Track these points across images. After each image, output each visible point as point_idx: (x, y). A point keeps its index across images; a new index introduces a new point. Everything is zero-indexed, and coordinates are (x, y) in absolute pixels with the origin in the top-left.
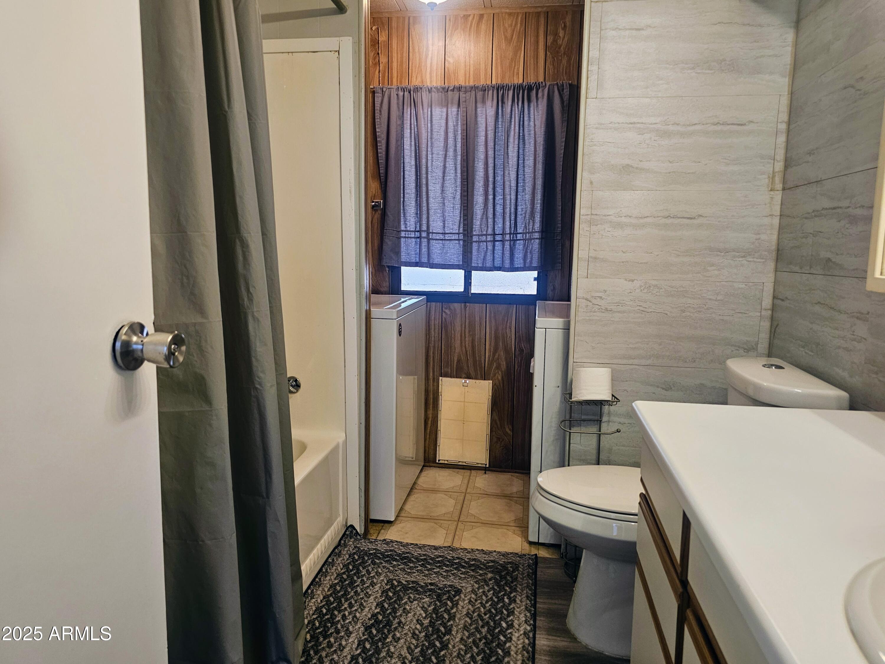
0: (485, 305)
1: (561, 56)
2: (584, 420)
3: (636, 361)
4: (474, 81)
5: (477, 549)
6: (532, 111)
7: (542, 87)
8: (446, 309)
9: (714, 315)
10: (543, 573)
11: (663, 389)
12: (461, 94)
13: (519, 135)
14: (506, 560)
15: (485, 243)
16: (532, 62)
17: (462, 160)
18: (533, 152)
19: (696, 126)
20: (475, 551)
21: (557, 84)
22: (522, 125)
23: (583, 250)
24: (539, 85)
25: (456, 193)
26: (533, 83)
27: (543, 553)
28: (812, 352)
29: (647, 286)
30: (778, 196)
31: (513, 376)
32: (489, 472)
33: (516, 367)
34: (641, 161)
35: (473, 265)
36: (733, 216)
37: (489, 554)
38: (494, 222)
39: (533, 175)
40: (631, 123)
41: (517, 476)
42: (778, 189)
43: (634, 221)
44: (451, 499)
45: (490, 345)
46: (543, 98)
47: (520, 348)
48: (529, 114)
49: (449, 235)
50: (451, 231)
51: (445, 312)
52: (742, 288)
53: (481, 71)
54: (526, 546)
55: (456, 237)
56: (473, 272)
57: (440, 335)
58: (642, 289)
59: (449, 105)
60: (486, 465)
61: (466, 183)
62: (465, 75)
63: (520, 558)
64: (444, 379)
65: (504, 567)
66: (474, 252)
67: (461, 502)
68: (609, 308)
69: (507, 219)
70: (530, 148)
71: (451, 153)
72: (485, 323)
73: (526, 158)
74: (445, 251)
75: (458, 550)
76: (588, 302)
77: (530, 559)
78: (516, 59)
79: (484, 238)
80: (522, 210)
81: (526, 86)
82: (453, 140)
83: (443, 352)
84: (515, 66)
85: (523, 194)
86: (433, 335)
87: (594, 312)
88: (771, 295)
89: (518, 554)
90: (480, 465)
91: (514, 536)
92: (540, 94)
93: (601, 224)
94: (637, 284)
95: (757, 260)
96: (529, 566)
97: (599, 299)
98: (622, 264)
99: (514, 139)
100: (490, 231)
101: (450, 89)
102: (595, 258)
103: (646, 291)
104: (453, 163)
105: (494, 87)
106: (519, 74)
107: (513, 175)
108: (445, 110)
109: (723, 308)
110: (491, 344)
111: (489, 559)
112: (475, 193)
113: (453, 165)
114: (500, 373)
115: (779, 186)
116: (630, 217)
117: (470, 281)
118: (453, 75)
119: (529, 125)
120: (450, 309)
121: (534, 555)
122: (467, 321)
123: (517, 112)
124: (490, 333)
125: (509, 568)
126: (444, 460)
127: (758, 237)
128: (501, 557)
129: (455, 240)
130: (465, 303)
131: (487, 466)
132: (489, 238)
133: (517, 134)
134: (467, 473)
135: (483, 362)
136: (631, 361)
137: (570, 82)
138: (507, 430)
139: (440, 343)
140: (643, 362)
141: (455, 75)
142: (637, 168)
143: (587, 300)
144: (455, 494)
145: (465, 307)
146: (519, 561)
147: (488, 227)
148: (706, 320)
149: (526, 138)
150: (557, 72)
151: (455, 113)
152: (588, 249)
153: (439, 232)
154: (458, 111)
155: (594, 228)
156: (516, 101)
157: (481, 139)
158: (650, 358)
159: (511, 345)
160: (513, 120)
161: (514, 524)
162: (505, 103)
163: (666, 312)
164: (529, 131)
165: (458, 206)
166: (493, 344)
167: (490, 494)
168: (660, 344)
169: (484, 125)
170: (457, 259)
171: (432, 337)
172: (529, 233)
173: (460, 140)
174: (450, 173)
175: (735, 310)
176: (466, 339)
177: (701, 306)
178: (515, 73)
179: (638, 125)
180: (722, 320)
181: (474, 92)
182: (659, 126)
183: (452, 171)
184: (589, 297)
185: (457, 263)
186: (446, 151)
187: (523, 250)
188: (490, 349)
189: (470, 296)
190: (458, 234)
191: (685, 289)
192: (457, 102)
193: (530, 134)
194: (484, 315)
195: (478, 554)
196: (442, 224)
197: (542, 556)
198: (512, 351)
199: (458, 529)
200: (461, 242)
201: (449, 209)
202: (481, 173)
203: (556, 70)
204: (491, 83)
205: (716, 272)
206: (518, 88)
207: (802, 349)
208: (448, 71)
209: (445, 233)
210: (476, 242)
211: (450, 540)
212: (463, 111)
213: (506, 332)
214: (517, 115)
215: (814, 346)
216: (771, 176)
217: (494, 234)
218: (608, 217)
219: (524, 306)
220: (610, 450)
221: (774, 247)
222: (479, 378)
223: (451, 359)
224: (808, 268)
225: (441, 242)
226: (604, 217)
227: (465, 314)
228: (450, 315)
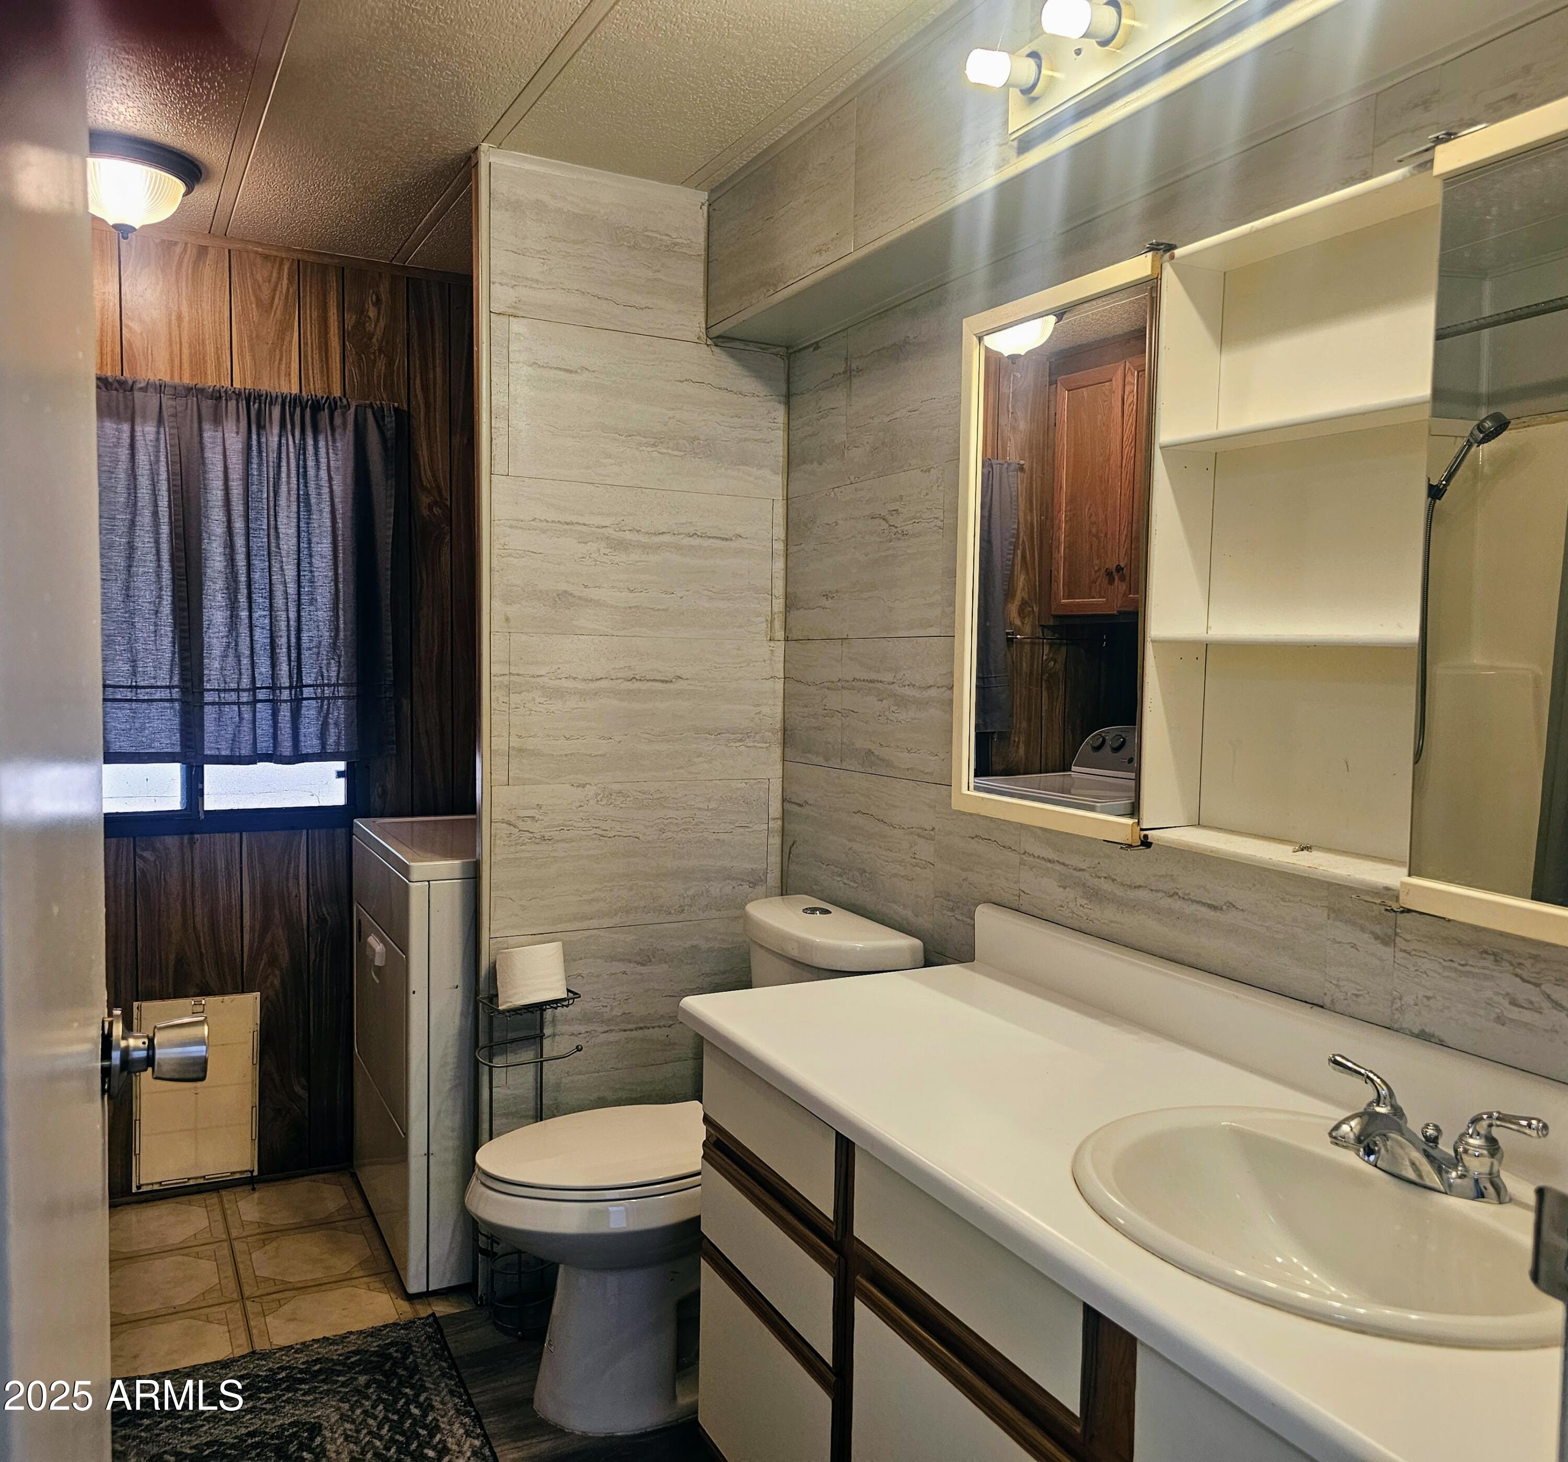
0: (237, 835)
1: (374, 353)
2: (513, 1041)
3: (595, 923)
4: (192, 376)
5: (313, 1340)
6: (322, 451)
7: (341, 407)
8: (144, 849)
9: (706, 834)
10: (459, 1344)
11: (638, 963)
12: (165, 399)
13: (298, 494)
14: (380, 1342)
15: (235, 708)
16: (316, 357)
17: (174, 534)
18: (329, 529)
19: (664, 536)
20: (312, 1345)
21: (371, 406)
22: (302, 474)
23: (498, 736)
24: (336, 403)
25: (160, 603)
26: (322, 397)
27: (441, 1309)
28: (855, 882)
29: (606, 794)
30: (779, 649)
31: (305, 976)
32: (261, 1185)
33: (312, 956)
34: (586, 586)
35: (207, 752)
36: (723, 678)
37: (342, 1342)
38: (253, 664)
39: (330, 574)
40: (568, 524)
41: (324, 1179)
42: (780, 638)
43: (580, 686)
44: (202, 1261)
45: (253, 917)
46: (345, 429)
47: (319, 917)
48: (316, 453)
49: (147, 690)
50: (153, 681)
51: (141, 857)
52: (741, 789)
53: (208, 358)
54: (404, 1306)
55: (165, 694)
56: (206, 767)
57: (132, 908)
58: (599, 798)
59: (138, 420)
60: (252, 1172)
61: (184, 583)
62: (172, 361)
63: (406, 1329)
64: (145, 1004)
65: (382, 1354)
66: (209, 725)
67: (229, 1259)
68: (547, 835)
69: (283, 658)
70: (322, 520)
71: (145, 518)
72: (238, 874)
73: (314, 540)
74: (137, 725)
75: (275, 1353)
76: (512, 827)
77: (426, 1325)
78: (282, 345)
79: (233, 697)
80: (311, 641)
81: (308, 400)
82: (150, 492)
83: (140, 945)
84: (281, 360)
85: (312, 608)
87: (523, 844)
88: (780, 797)
89: (399, 1325)
90: (237, 1176)
91: (374, 1293)
92: (338, 421)
93: (528, 691)
94: (591, 790)
95: (760, 745)
96: (429, 1338)
97: (529, 821)
98: (565, 758)
99: (289, 500)
100: (246, 682)
101: (139, 385)
102: (521, 750)
103: (603, 803)
104: (152, 540)
105: (239, 394)
106: (290, 375)
107: (290, 572)
108: (126, 427)
109: (718, 822)
110: (254, 914)
111: (347, 1350)
112: (206, 603)
113: (152, 545)
114: (277, 972)
115: (780, 634)
116: (574, 678)
117: (200, 786)
118: (142, 357)
119: (317, 476)
120: (154, 850)
121: (429, 1316)
122: (198, 872)
123: (291, 449)
124: (253, 894)
125: (395, 1355)
126: (152, 1184)
127: (758, 709)
128: (369, 1339)
129: (161, 700)
130: (192, 833)
131: (255, 1173)
132: (245, 697)
133: (294, 492)
134: (213, 1199)
135: (238, 956)
136: (586, 924)
137: (396, 404)
138: (297, 1089)
139: (132, 928)
140: (606, 922)
141: (146, 358)
142: (580, 598)
143: (509, 823)
144: (207, 1247)
145: (192, 843)
146: (407, 1335)
147: (240, 674)
148: (696, 843)
149: (313, 501)
150: (368, 380)
151: (151, 437)
152: (506, 734)
153: (122, 684)
154: (158, 433)
155: (515, 698)
156: (289, 427)
157: (216, 495)
158: (616, 914)
159: (300, 912)
160: (284, 464)
161: (361, 1273)
162: (264, 427)
163: (638, 835)
164: (319, 487)
165: (167, 630)
166: (259, 915)
167: (283, 1228)
168: (631, 889)
169: (220, 467)
170: (170, 741)
172: (329, 685)
173: (165, 494)
174: (145, 561)
175: (733, 823)
176: (197, 910)
177: (688, 820)
178: (283, 373)
179: (579, 528)
180: (718, 840)
181: (195, 399)
182: (610, 531)
183: (151, 557)
184: (512, 819)
185: (169, 750)
186: (134, 514)
187: (318, 720)
188: (252, 928)
189: (202, 816)
190: (170, 687)
191: (662, 795)
192: (155, 415)
193: (319, 494)
194: (237, 856)
195: (319, 1347)
196: (127, 667)
197: (442, 1314)
198: (302, 925)
199: (251, 1316)
200: (177, 705)
201: (145, 635)
202: (217, 564)
203: (365, 379)
204: (232, 385)
205: (706, 766)
206: (292, 403)
207: (839, 879)
208: (130, 344)
209: (137, 687)
210: (213, 704)
211: (242, 1339)
212: (170, 435)
213: (287, 887)
214: (292, 455)
215: (857, 873)
216: (769, 618)
217: (254, 689)
218: (538, 679)
219: (324, 831)
220: (558, 1087)
221: (779, 725)
222: (230, 989)
223: (160, 959)
224: (839, 761)
225: (126, 705)
226: (533, 680)
227: (192, 858)
228: (155, 862)
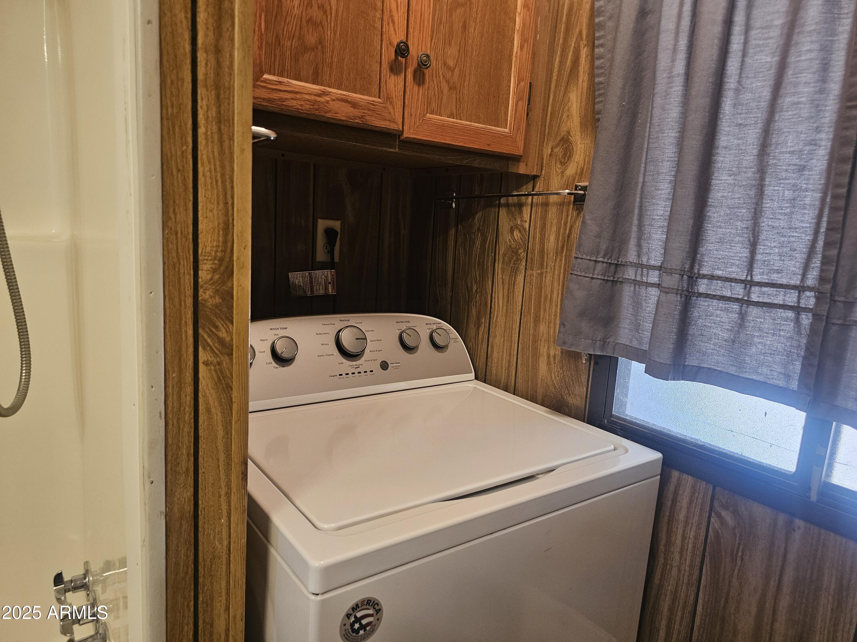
8: (724, 507)
35: (844, 402)
49: (765, 289)
50: (776, 276)
51: (719, 515)
55: (791, 298)
57: (696, 572)
86: (675, 563)
120: (735, 512)
122: (788, 573)
129: (783, 307)
139: (693, 593)
145: (790, 528)
153: (734, 276)
170: (785, 369)
171: (672, 567)
190: (801, 289)
196: (745, 253)
200: (806, 318)
201: (777, 205)
209: (752, 283)
225: (734, 307)
227: (786, 550)
228: (734, 529)
